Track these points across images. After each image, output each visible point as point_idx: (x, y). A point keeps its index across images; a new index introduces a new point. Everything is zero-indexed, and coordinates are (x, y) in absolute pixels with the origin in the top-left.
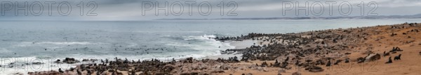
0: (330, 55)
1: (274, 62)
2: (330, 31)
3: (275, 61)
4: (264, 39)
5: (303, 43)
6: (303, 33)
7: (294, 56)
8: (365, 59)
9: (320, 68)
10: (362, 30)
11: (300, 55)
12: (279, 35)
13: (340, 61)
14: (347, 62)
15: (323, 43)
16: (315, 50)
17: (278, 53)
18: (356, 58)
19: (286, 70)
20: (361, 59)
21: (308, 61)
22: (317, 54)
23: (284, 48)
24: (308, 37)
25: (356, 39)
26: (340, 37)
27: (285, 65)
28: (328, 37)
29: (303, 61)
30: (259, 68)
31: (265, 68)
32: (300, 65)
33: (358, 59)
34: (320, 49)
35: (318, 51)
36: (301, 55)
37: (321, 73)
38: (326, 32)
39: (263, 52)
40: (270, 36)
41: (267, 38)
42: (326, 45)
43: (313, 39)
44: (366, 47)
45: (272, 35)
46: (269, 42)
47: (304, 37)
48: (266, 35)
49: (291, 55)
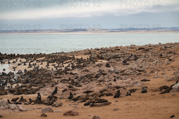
0: (119, 83)
1: (34, 96)
2: (117, 49)
3: (36, 95)
4: (18, 62)
5: (78, 67)
6: (77, 53)
7: (65, 86)
8: (171, 88)
9: (106, 101)
10: (166, 47)
11: (74, 83)
12: (40, 55)
13: (133, 91)
14: (144, 92)
15: (108, 65)
16: (97, 77)
17: (40, 82)
18: (158, 86)
19: (54, 108)
20: (165, 87)
21: (88, 92)
22: (100, 81)
23: (49, 75)
24: (85, 57)
25: (157, 60)
26: (132, 58)
27: (52, 100)
28: (115, 57)
29: (80, 92)
30: (13, 106)
31: (21, 107)
32: (75, 100)
33: (161, 89)
34: (104, 74)
35: (101, 77)
36: (77, 84)
37: (108, 107)
38: (111, 50)
39: (18, 82)
40: (27, 57)
41: (24, 60)
42: (112, 69)
43: (92, 60)
44: (173, 72)
45: (31, 56)
46: (26, 67)
47: (79, 57)
48: (22, 56)
49: (60, 85)
